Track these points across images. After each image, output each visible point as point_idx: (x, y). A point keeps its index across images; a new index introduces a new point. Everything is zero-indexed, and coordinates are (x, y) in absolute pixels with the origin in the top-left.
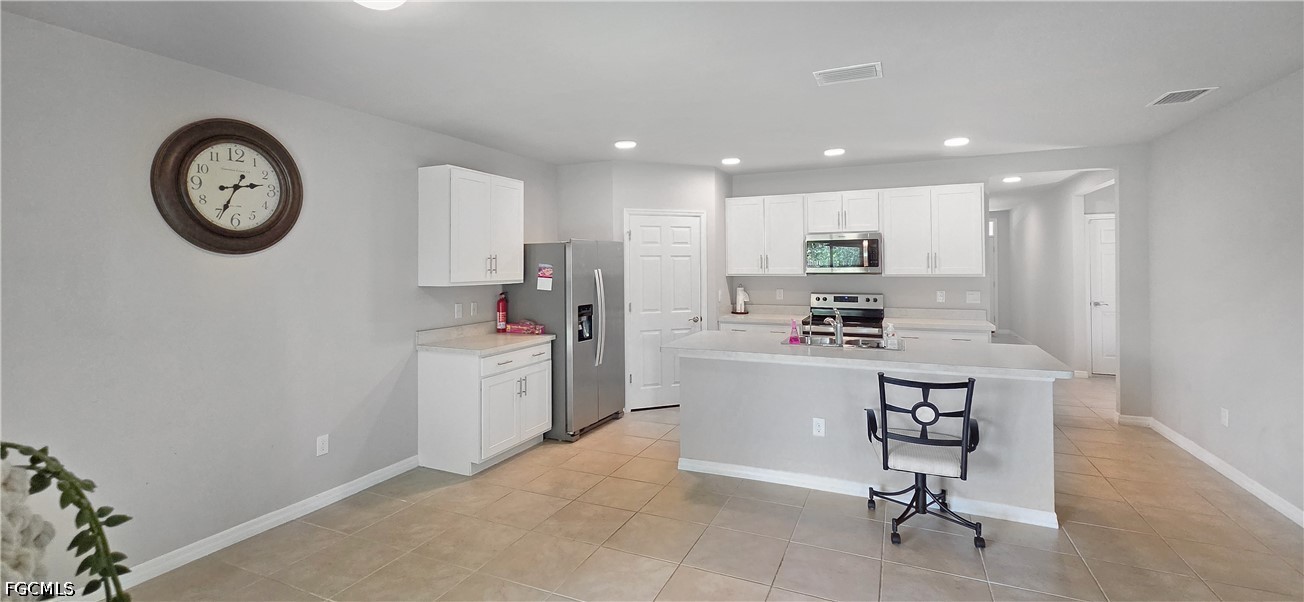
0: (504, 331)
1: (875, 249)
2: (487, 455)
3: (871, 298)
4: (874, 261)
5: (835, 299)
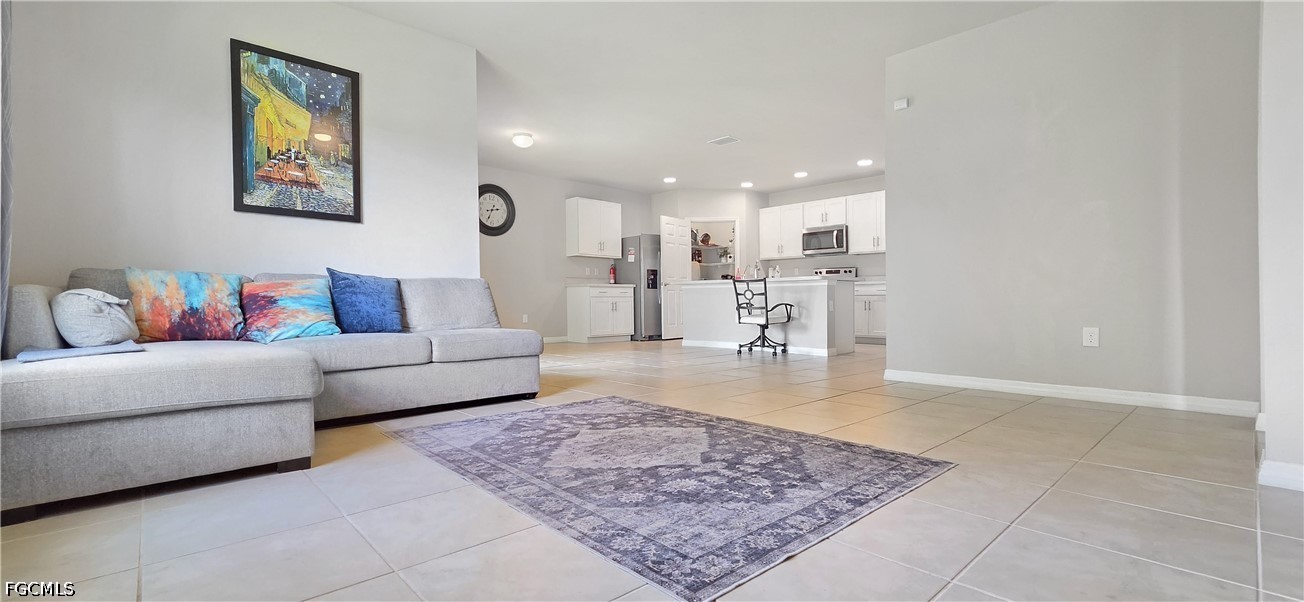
0: (613, 283)
1: (841, 236)
2: (594, 334)
3: (848, 270)
4: (840, 245)
5: (827, 272)
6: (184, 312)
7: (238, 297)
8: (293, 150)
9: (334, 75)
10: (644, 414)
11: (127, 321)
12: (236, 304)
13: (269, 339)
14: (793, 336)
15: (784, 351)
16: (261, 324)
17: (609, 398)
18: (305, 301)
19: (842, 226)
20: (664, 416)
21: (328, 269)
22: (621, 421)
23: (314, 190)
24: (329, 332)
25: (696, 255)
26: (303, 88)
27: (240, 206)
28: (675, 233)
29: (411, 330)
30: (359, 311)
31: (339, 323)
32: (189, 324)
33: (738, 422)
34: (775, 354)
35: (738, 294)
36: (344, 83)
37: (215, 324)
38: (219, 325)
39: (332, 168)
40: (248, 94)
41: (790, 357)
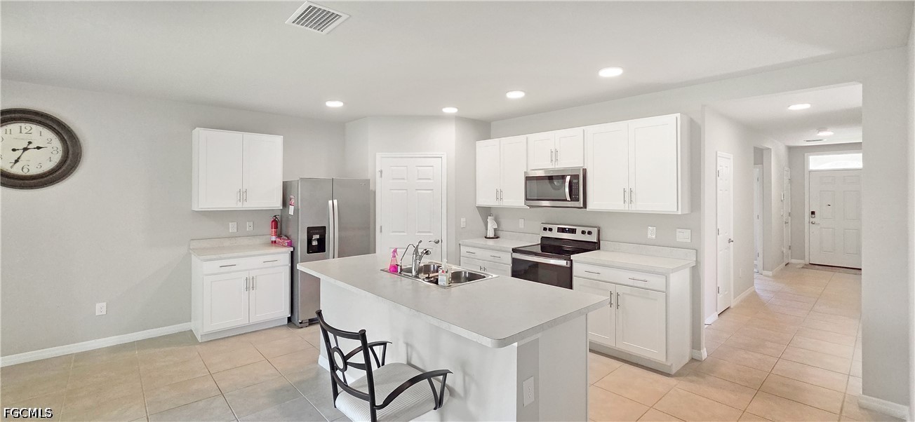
0: (275, 242)
1: (576, 184)
3: (586, 230)
4: (574, 197)
5: (559, 231)
19: (578, 169)
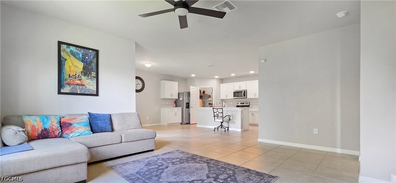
0: (175, 107)
1: (245, 93)
2: (169, 123)
3: (247, 103)
4: (244, 96)
5: (241, 104)
6: (42, 130)
7: (59, 123)
8: (77, 75)
9: (91, 51)
10: (188, 158)
11: (25, 136)
12: (59, 126)
13: (69, 137)
14: (230, 125)
15: (228, 129)
16: (67, 132)
17: (176, 151)
18: (81, 124)
19: (245, 90)
20: (194, 158)
21: (88, 113)
22: (181, 161)
23: (84, 87)
24: (89, 134)
25: (201, 97)
26: (81, 55)
27: (60, 93)
28: (195, 91)
29: (114, 130)
30: (98, 126)
31: (92, 130)
32: (44, 134)
33: (216, 161)
34: (225, 131)
35: (214, 112)
36: (94, 53)
37: (52, 133)
38: (54, 133)
39: (90, 80)
40: (63, 58)
41: (230, 132)
